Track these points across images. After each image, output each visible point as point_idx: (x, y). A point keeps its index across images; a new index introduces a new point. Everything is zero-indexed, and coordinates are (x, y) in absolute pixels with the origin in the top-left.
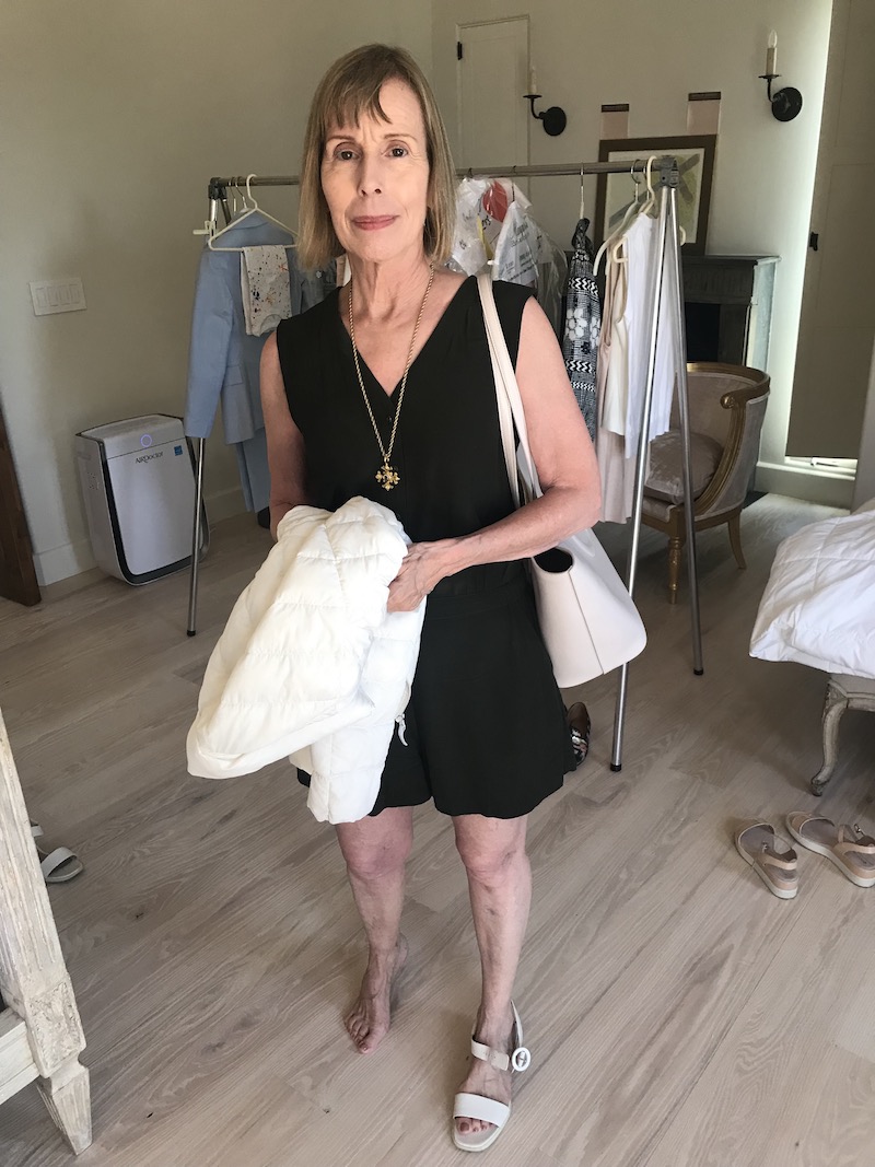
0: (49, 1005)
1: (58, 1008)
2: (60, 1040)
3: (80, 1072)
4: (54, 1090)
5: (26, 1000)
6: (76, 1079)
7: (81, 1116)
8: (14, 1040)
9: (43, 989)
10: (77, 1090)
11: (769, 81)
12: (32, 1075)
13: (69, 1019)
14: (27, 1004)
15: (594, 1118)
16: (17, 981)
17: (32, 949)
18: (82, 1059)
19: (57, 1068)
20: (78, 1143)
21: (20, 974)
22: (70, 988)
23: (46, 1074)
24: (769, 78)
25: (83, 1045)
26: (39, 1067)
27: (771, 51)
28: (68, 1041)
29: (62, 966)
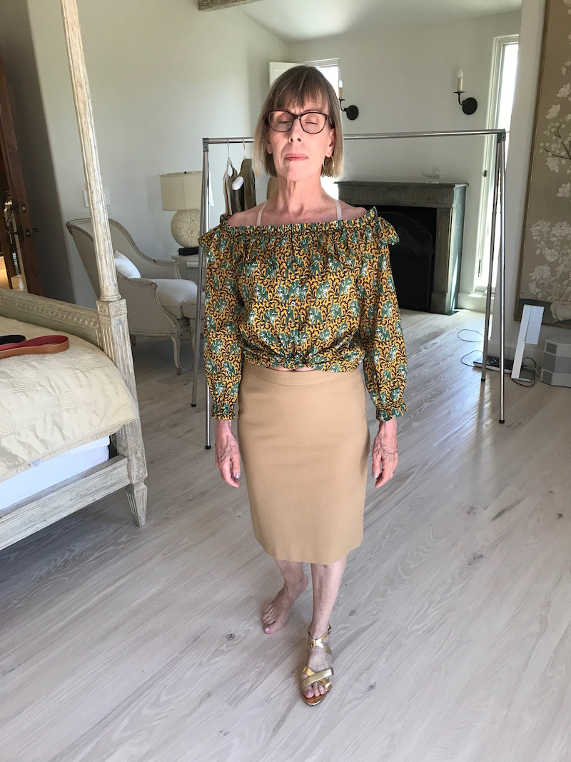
0: (136, 453)
1: (139, 455)
2: (139, 469)
3: (143, 486)
4: (135, 492)
5: (129, 447)
6: (143, 489)
7: (143, 509)
8: (123, 464)
9: (135, 445)
10: (143, 495)
11: (459, 95)
12: (128, 482)
13: (143, 462)
14: (129, 450)
16: (126, 439)
18: (146, 482)
19: (137, 482)
20: (141, 521)
21: (127, 436)
22: (144, 448)
23: (133, 483)
24: (459, 93)
25: (147, 475)
26: (131, 479)
27: (459, 79)
28: (141, 471)
29: (141, 438)
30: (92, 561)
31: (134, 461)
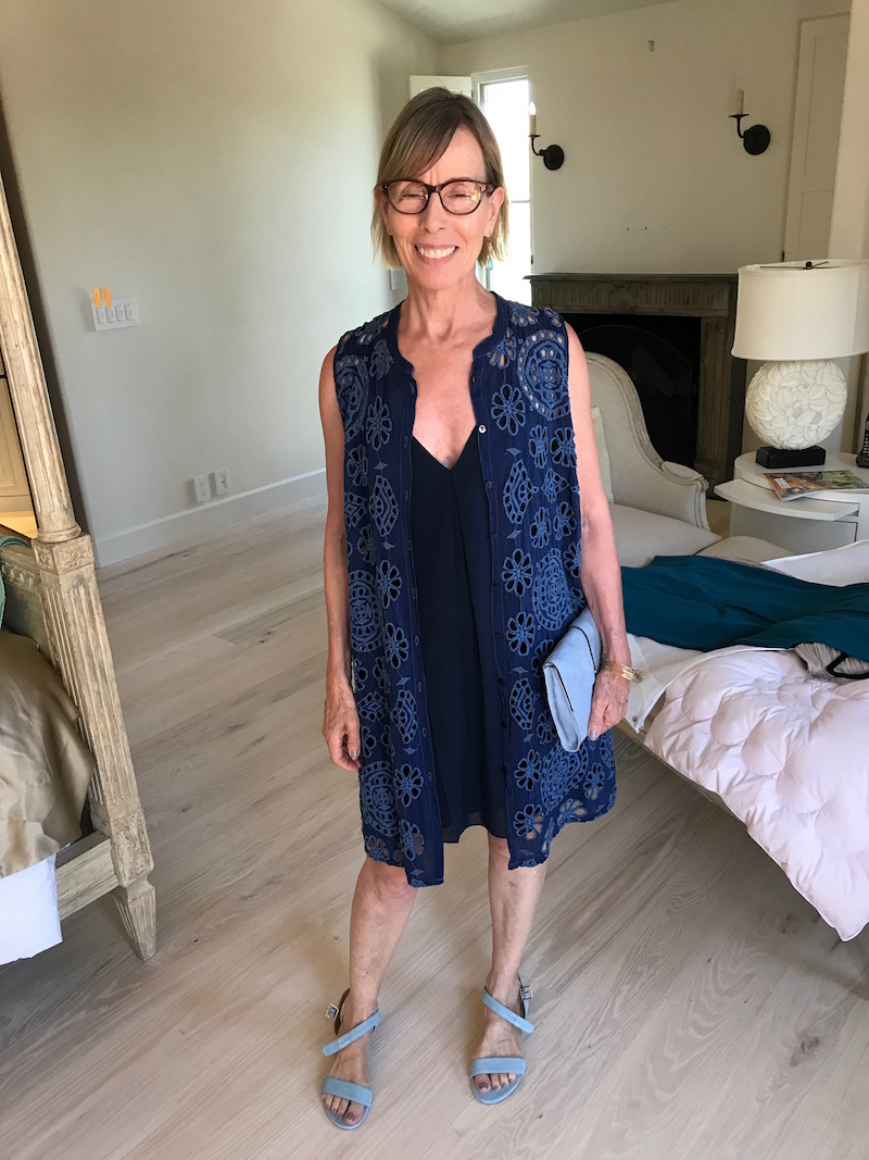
0: (128, 828)
1: (134, 831)
2: (135, 857)
3: (147, 886)
4: (130, 899)
5: (111, 820)
6: (147, 893)
7: (149, 927)
8: (103, 852)
9: (123, 814)
10: (147, 904)
11: (739, 120)
12: (114, 884)
13: (142, 843)
14: (112, 825)
15: (548, 943)
16: (105, 804)
17: (117, 780)
18: (151, 878)
19: (132, 881)
20: (145, 950)
21: (108, 798)
22: (142, 818)
23: (125, 883)
25: (152, 866)
26: (119, 878)
28: (140, 861)
29: (137, 799)
30: (41, 1046)
31: (124, 845)
